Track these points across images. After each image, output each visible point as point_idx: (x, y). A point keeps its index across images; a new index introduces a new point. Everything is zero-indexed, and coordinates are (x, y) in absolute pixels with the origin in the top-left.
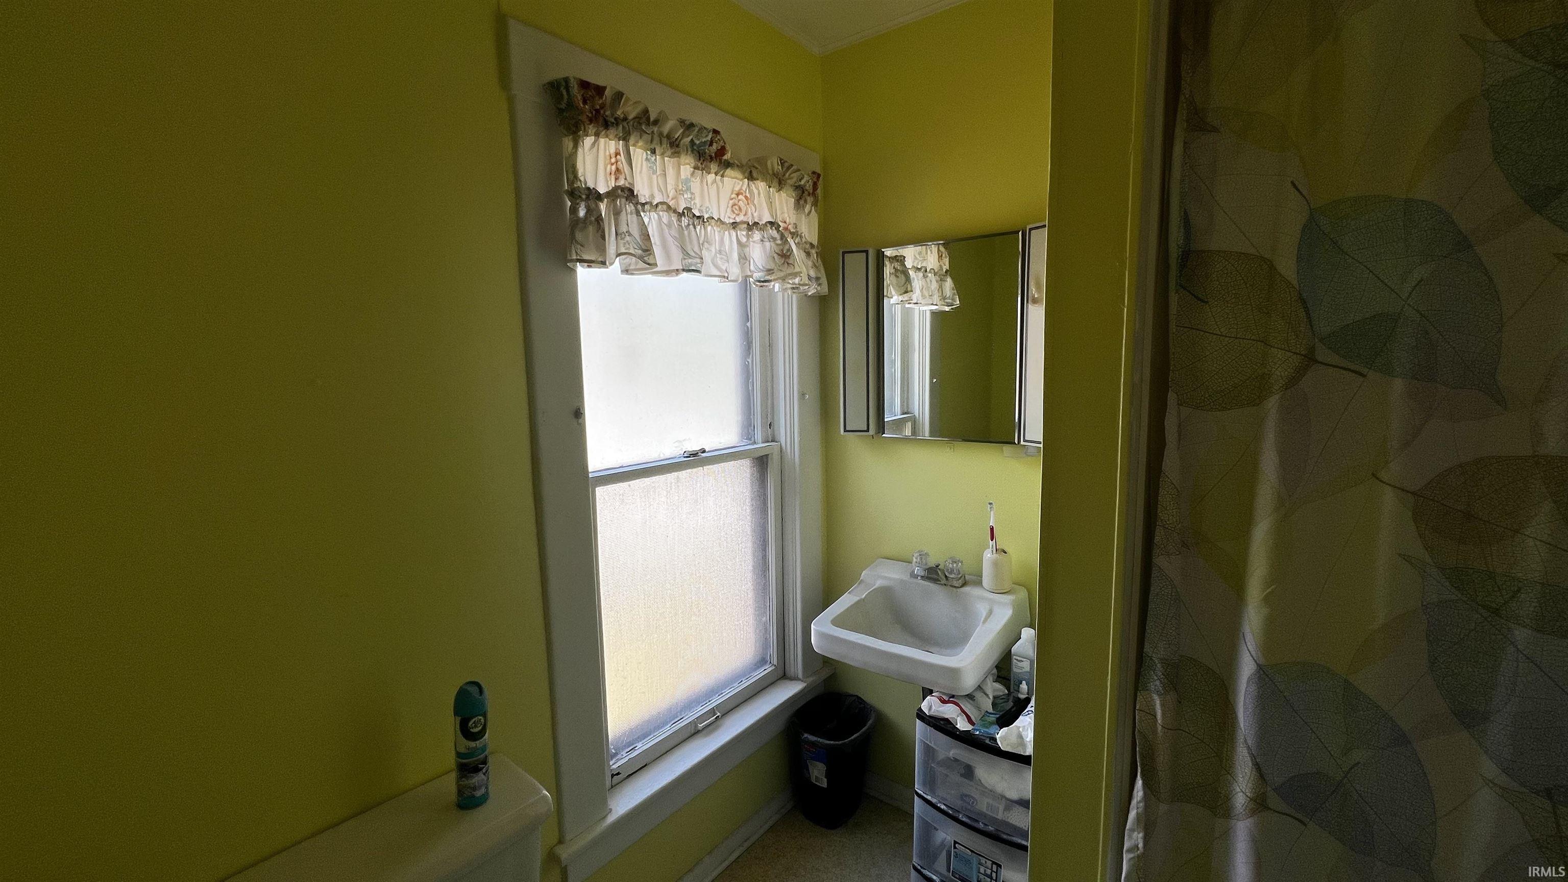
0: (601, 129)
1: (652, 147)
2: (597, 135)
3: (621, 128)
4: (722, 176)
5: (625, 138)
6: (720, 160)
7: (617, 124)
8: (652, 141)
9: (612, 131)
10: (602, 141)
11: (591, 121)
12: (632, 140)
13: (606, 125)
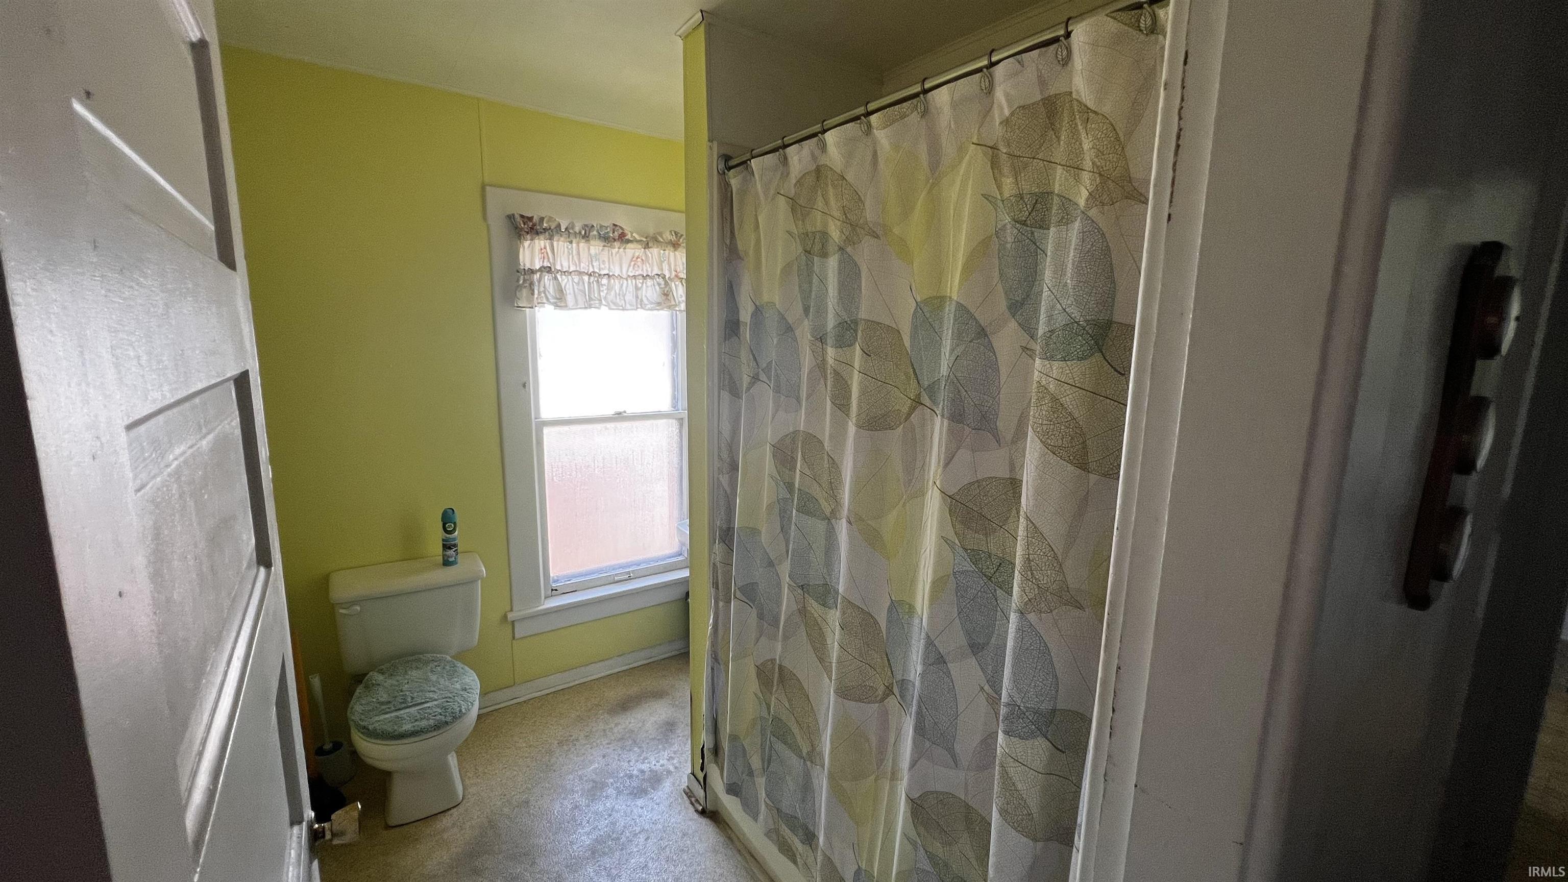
0: (534, 236)
1: (570, 240)
2: (532, 240)
3: (547, 233)
4: (625, 249)
5: (551, 238)
6: (622, 240)
7: (545, 232)
8: (569, 237)
9: (542, 237)
10: (537, 241)
11: (528, 233)
12: (556, 238)
13: (537, 233)
